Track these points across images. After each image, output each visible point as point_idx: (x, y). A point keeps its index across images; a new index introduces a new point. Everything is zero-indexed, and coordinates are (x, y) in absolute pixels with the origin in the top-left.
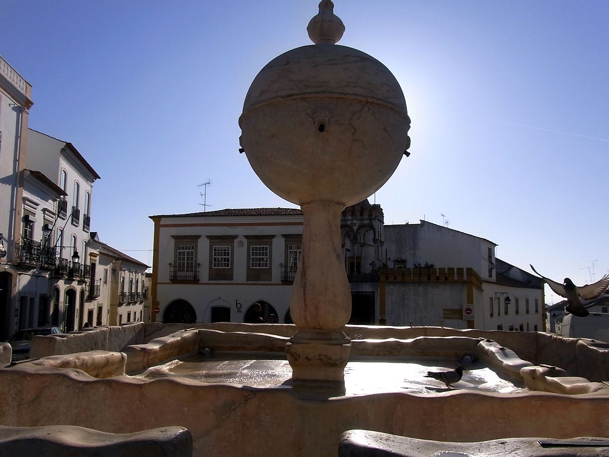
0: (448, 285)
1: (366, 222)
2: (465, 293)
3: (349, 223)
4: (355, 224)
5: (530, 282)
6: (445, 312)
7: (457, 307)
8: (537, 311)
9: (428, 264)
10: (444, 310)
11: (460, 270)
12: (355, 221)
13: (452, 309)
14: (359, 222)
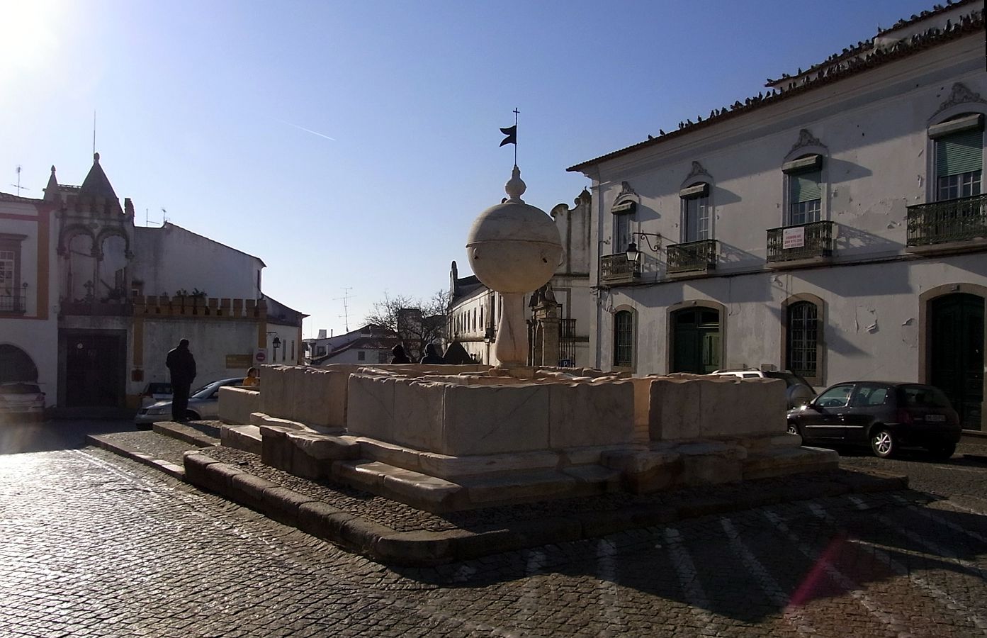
0: (234, 323)
1: (115, 224)
2: (256, 334)
3: (86, 222)
4: (96, 226)
5: (283, 317)
6: (228, 359)
7: (244, 352)
8: (293, 358)
9: (197, 292)
10: (227, 356)
11: (238, 302)
12: (96, 221)
13: (238, 355)
14: (103, 223)
